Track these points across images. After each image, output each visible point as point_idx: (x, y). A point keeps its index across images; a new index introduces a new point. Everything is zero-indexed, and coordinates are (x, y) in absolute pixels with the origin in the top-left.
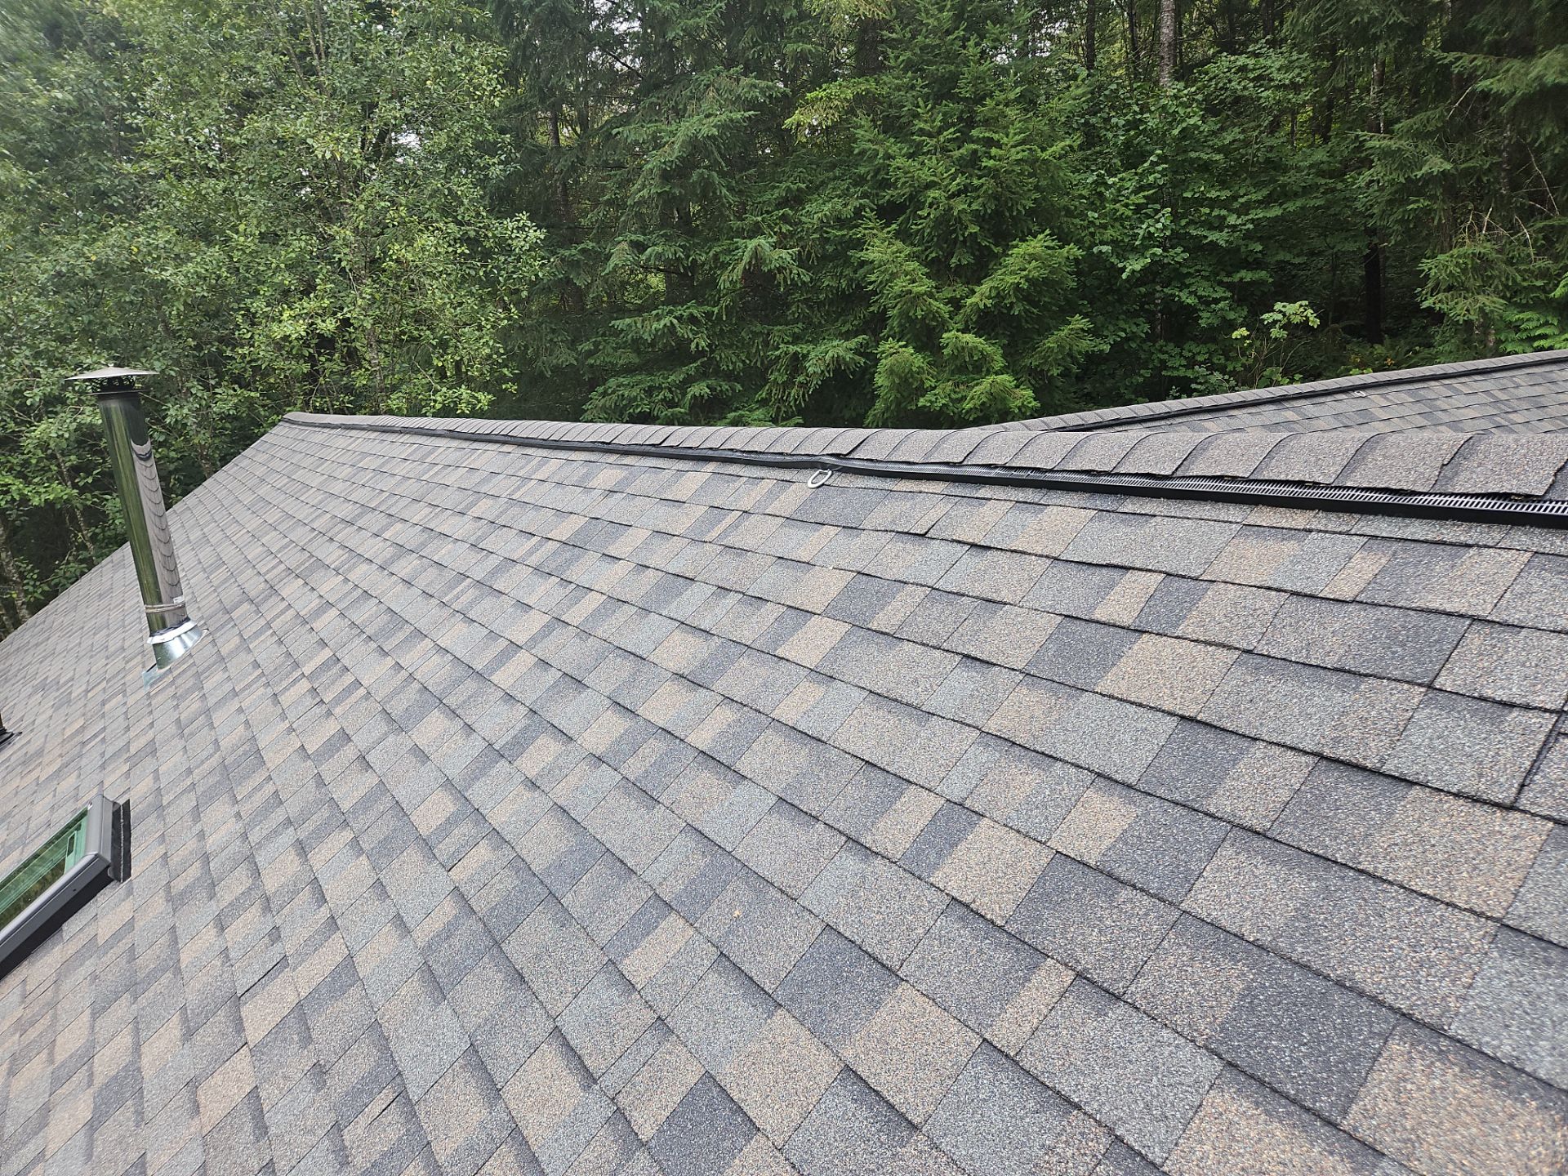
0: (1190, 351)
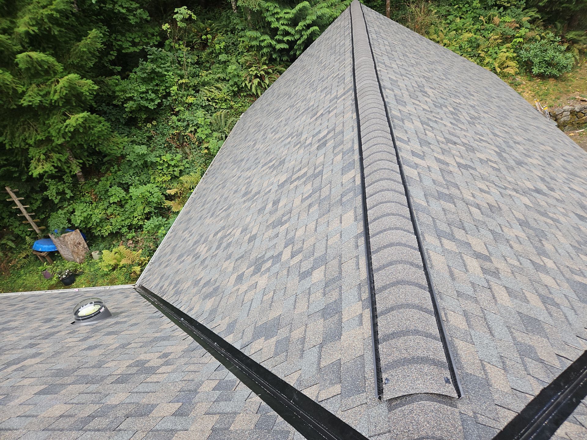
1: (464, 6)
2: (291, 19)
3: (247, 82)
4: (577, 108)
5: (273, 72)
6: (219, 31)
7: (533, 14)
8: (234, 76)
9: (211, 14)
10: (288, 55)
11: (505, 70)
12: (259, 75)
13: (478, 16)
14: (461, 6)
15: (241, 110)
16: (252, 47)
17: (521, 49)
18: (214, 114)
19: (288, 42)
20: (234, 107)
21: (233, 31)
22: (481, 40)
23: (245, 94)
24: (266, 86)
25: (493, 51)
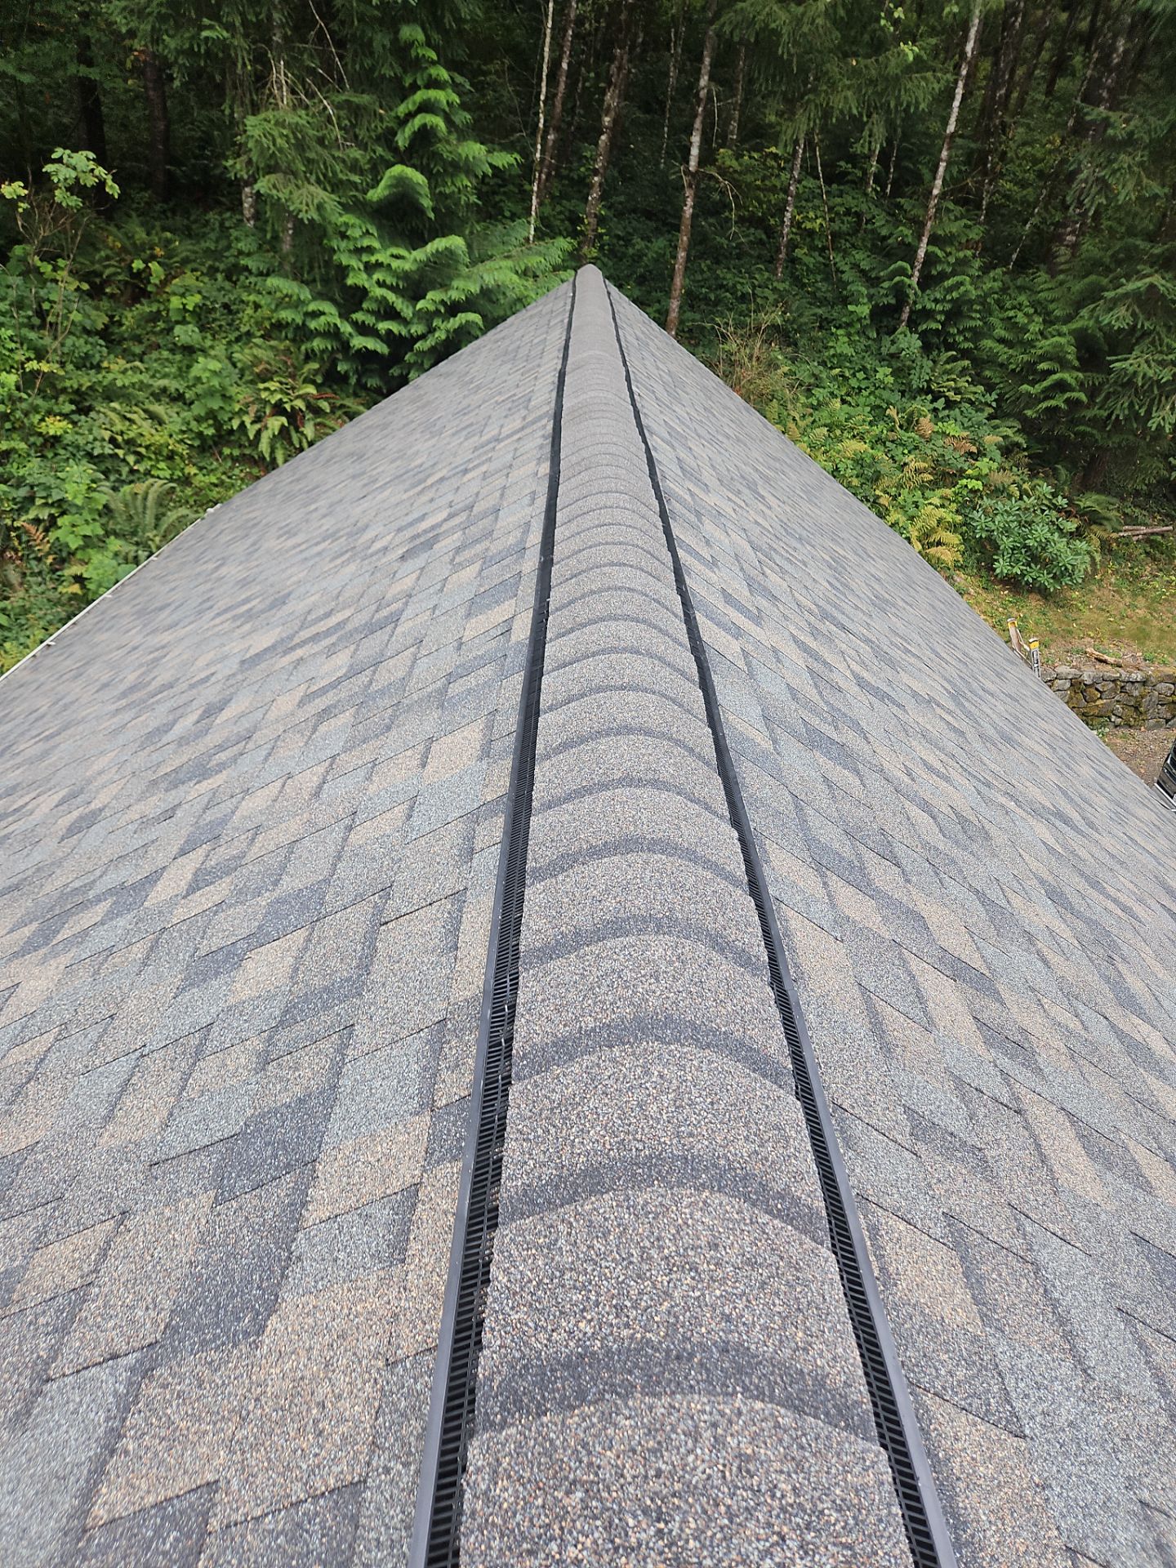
1: (854, 375)
2: (405, 276)
3: (247, 420)
4: (1088, 675)
5: (333, 412)
6: (190, 266)
7: (1010, 432)
8: (211, 393)
9: (179, 221)
10: (383, 373)
11: (932, 550)
12: (288, 407)
13: (885, 406)
14: (847, 374)
15: (214, 494)
16: (279, 326)
17: (974, 508)
18: (126, 489)
19: (389, 339)
20: (196, 482)
21: (233, 273)
22: (886, 465)
23: (236, 452)
24: (305, 444)
25: (910, 500)
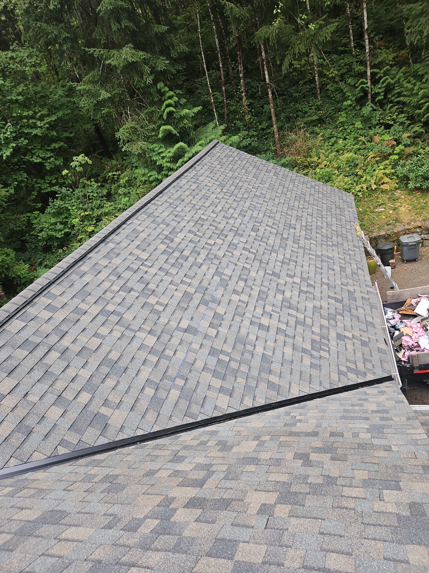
0: (48, 180)
1: (349, 127)
2: (172, 157)
7: (417, 129)
11: (382, 186)
13: (359, 136)
14: (346, 128)
22: (360, 159)
25: (372, 169)
